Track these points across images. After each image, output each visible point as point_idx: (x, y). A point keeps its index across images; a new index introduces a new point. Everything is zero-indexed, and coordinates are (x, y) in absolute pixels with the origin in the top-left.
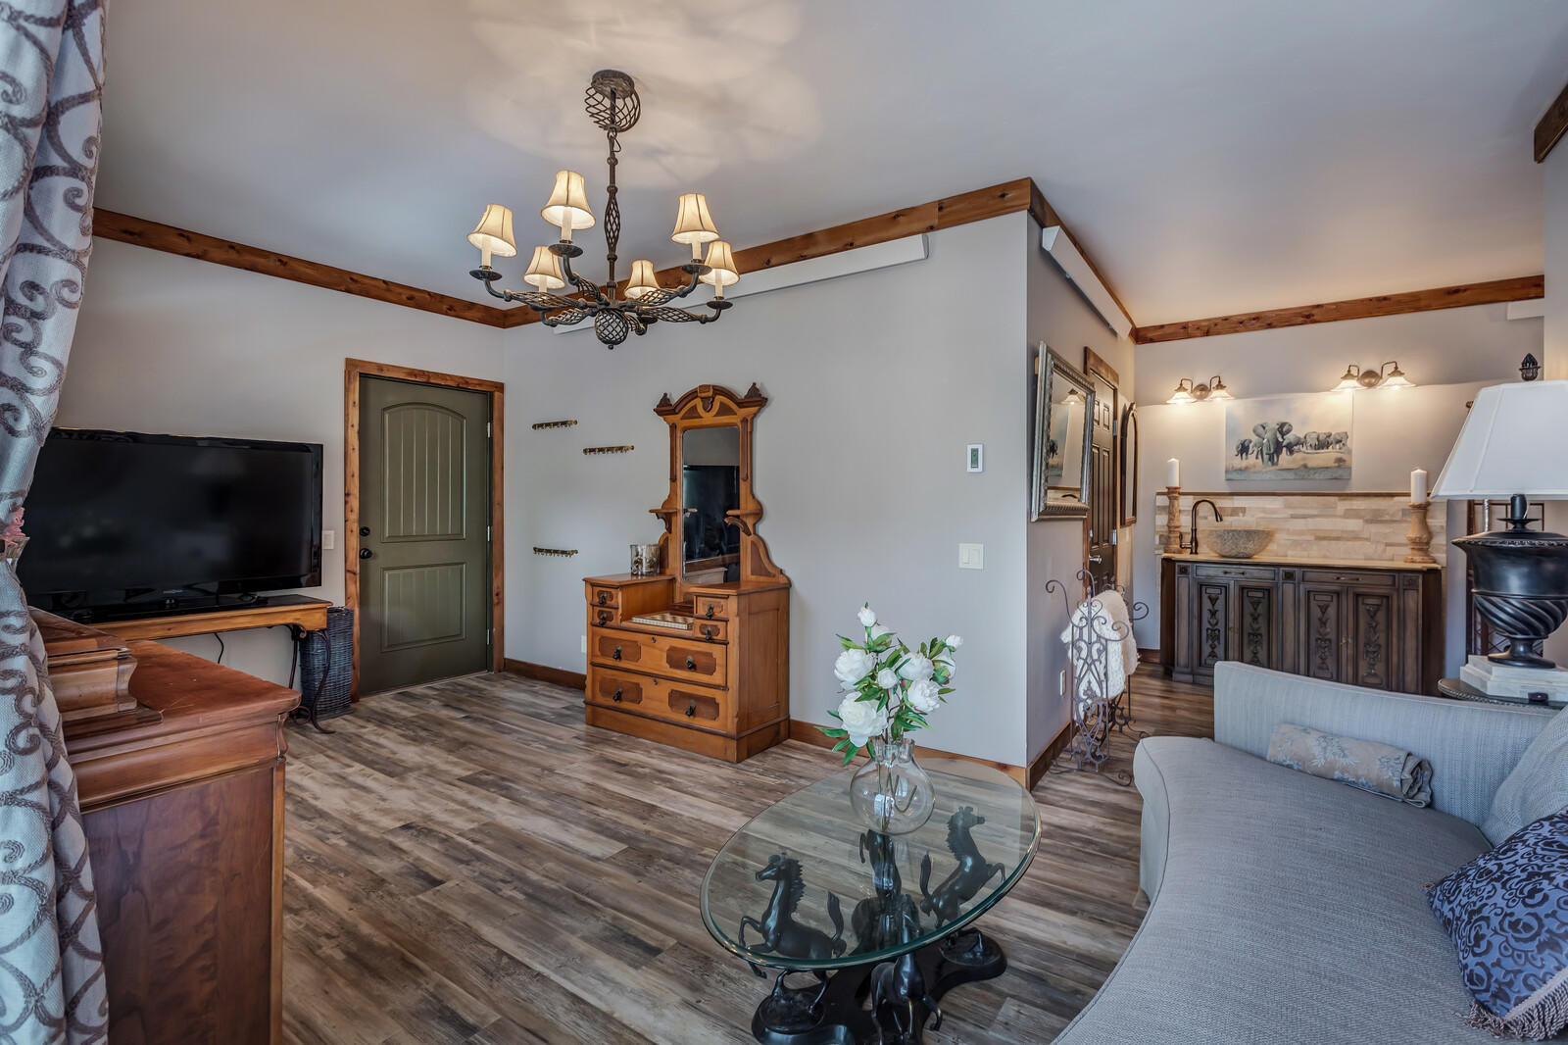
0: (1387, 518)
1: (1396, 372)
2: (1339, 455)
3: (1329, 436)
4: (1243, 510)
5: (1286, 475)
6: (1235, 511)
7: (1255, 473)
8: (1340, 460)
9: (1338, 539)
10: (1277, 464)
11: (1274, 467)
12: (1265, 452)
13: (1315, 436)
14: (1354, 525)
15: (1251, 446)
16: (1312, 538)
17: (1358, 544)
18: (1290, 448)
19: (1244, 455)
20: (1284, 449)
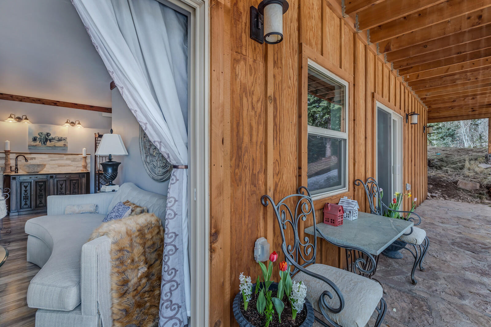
0: (77, 160)
1: (79, 124)
2: (65, 143)
3: (62, 138)
4: (35, 158)
5: (49, 148)
6: (32, 159)
7: (39, 147)
8: (65, 145)
9: (64, 166)
10: (46, 145)
11: (45, 146)
12: (42, 141)
13: (58, 138)
14: (68, 162)
15: (37, 138)
16: (57, 166)
17: (69, 167)
18: (50, 140)
19: (35, 141)
20: (48, 141)
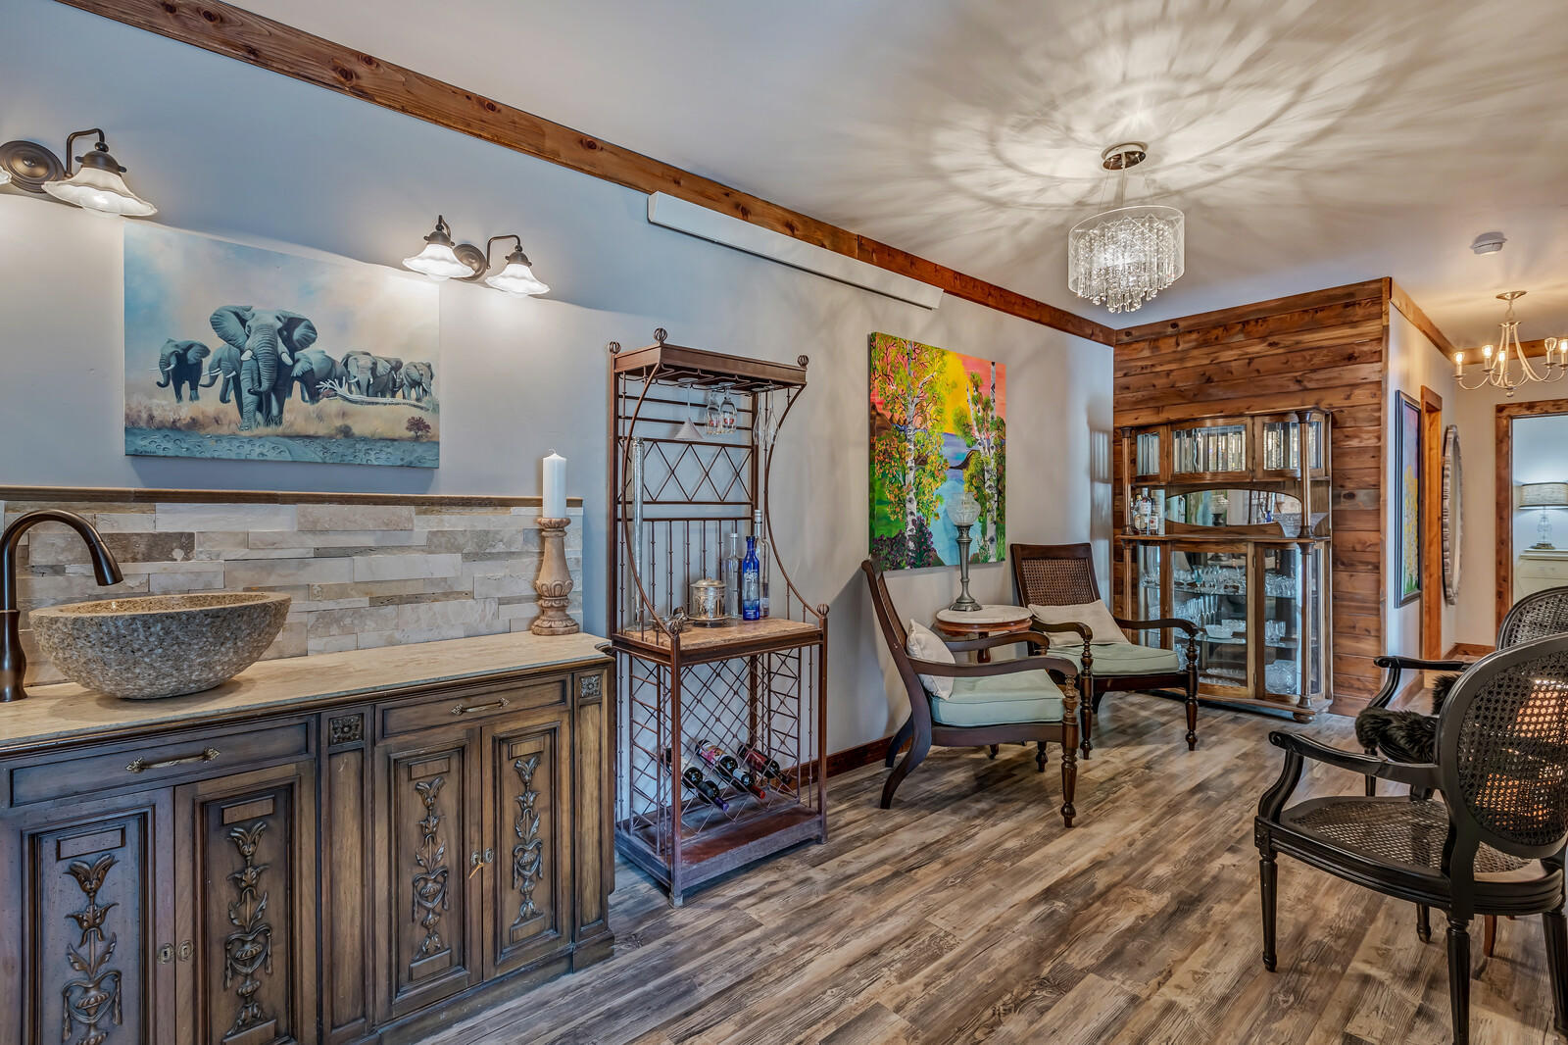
0: (500, 548)
1: (519, 256)
2: (417, 413)
3: (397, 366)
4: (187, 542)
5: (299, 448)
6: (160, 546)
7: (219, 439)
8: (417, 425)
9: (415, 599)
10: (279, 421)
11: (272, 429)
12: (246, 385)
13: (366, 362)
14: (445, 565)
15: (207, 362)
16: (365, 602)
17: (452, 605)
18: (312, 385)
19: (186, 387)
20: (297, 385)
